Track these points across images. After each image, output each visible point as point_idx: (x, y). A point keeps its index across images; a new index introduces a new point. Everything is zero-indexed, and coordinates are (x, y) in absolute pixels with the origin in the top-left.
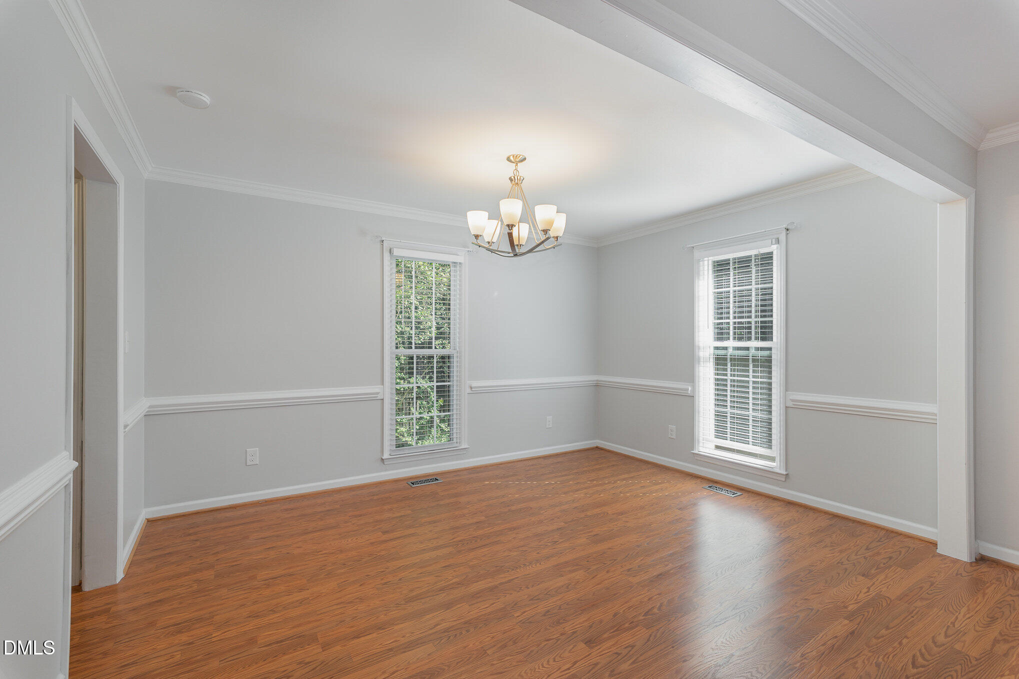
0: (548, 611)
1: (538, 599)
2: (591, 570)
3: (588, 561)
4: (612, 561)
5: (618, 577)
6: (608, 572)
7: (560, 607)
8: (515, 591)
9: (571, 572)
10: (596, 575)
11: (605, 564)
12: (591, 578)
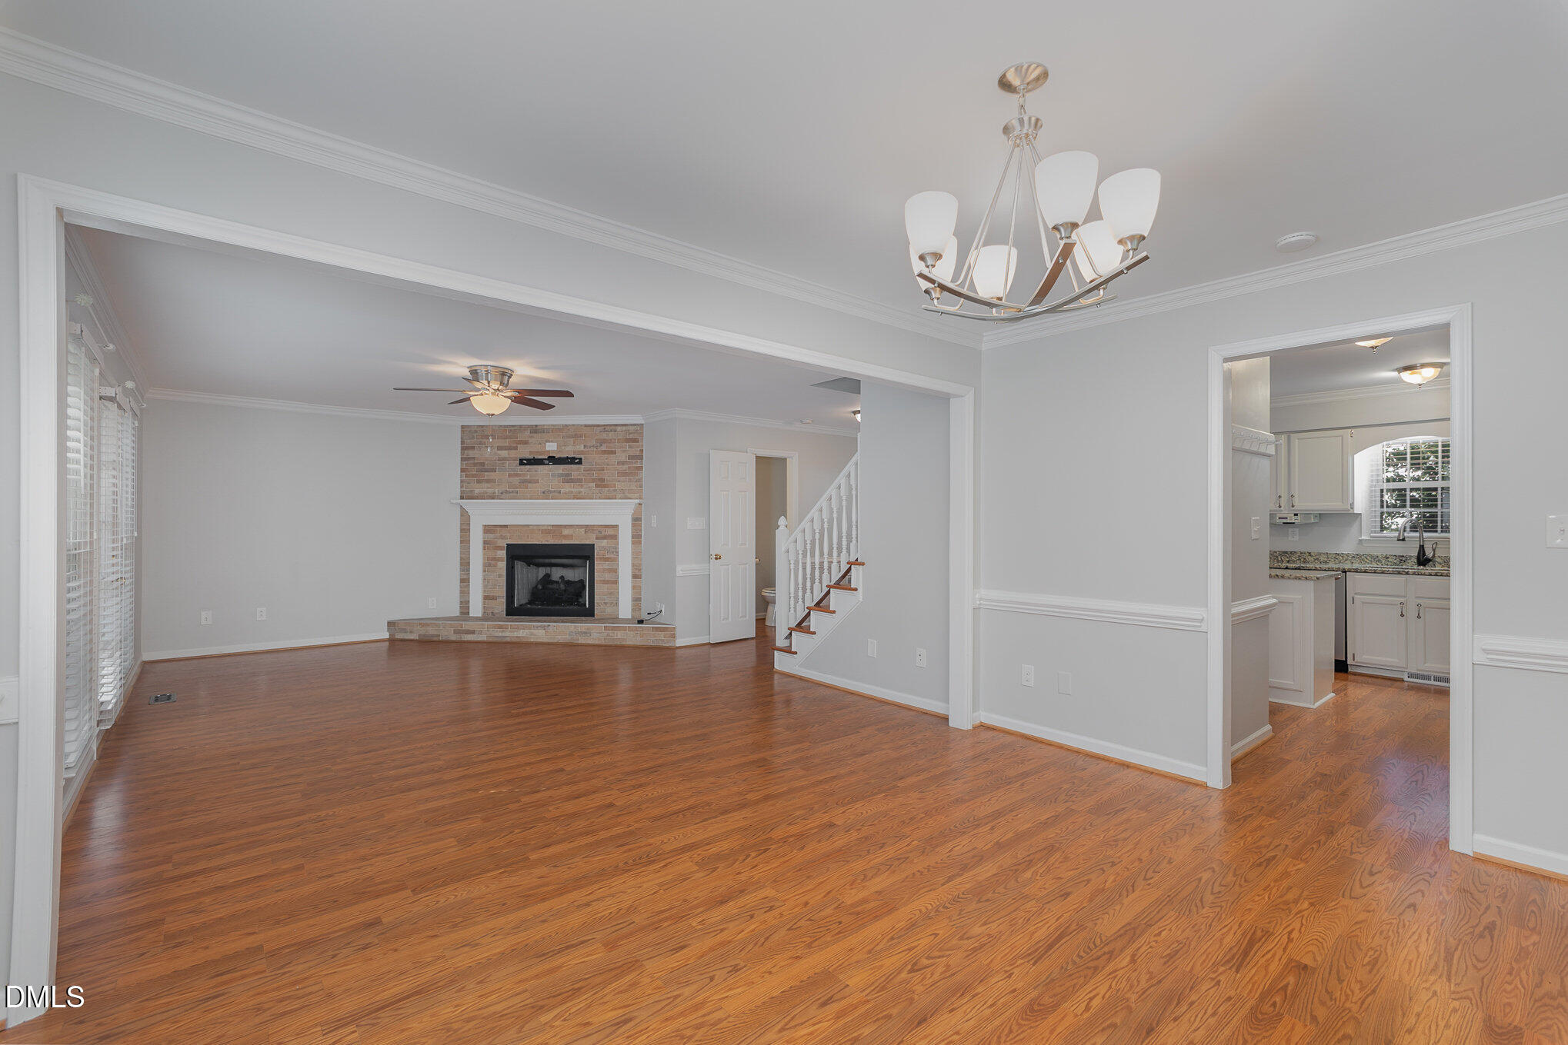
0: (881, 847)
1: (898, 859)
2: (833, 907)
3: (840, 923)
4: (795, 926)
5: (792, 895)
6: (806, 904)
7: (868, 852)
8: (933, 867)
9: (864, 901)
10: (825, 896)
11: (810, 920)
12: (834, 892)
